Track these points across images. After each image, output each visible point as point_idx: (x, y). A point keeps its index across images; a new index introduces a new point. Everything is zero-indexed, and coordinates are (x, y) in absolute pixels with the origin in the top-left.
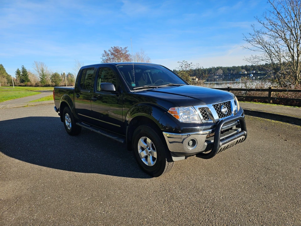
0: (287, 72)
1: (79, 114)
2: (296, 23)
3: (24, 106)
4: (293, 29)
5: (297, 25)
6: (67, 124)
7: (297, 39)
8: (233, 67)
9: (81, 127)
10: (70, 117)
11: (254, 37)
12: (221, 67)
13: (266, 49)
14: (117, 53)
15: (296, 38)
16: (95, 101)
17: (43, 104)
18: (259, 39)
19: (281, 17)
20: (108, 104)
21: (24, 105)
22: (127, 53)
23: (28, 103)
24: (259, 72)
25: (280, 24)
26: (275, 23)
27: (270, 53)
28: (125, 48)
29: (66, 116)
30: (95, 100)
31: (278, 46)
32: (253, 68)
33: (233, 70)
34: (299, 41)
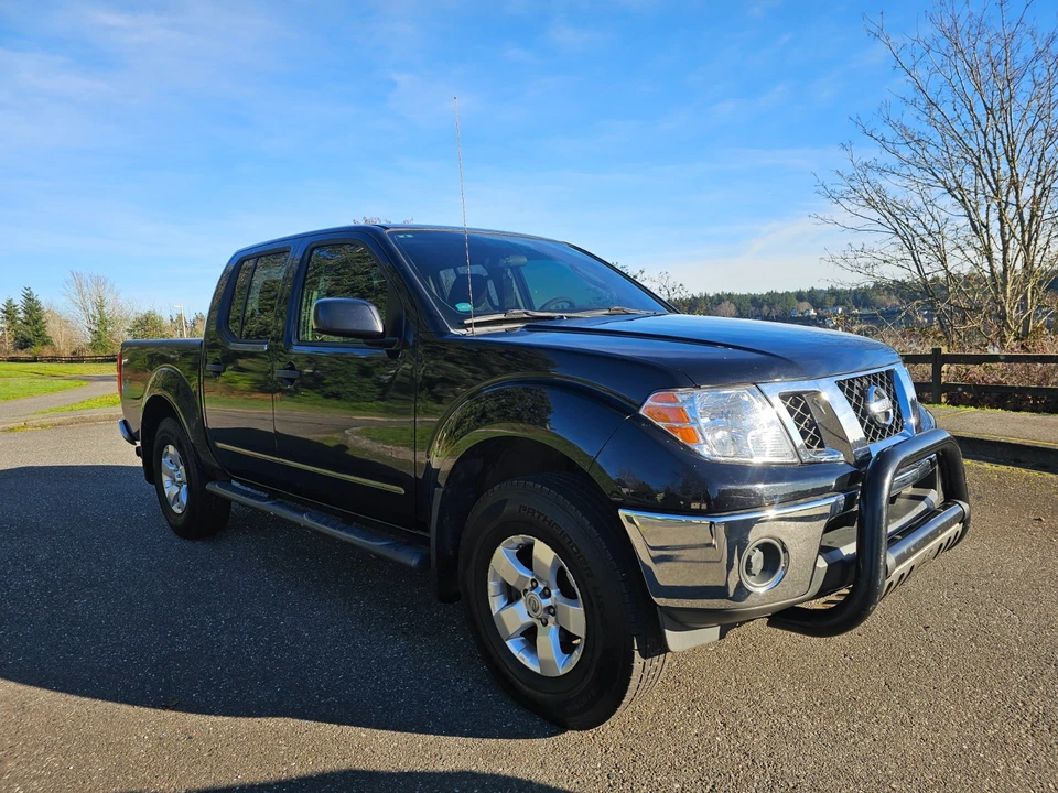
2: (990, 137)
4: (984, 158)
5: (995, 145)
7: (998, 189)
8: (769, 294)
11: (852, 184)
12: (730, 296)
13: (896, 225)
15: (994, 186)
18: (870, 190)
19: (939, 118)
24: (856, 311)
25: (938, 140)
26: (922, 137)
27: (910, 238)
31: (935, 214)
32: (837, 296)
33: (771, 305)
34: (1007, 195)
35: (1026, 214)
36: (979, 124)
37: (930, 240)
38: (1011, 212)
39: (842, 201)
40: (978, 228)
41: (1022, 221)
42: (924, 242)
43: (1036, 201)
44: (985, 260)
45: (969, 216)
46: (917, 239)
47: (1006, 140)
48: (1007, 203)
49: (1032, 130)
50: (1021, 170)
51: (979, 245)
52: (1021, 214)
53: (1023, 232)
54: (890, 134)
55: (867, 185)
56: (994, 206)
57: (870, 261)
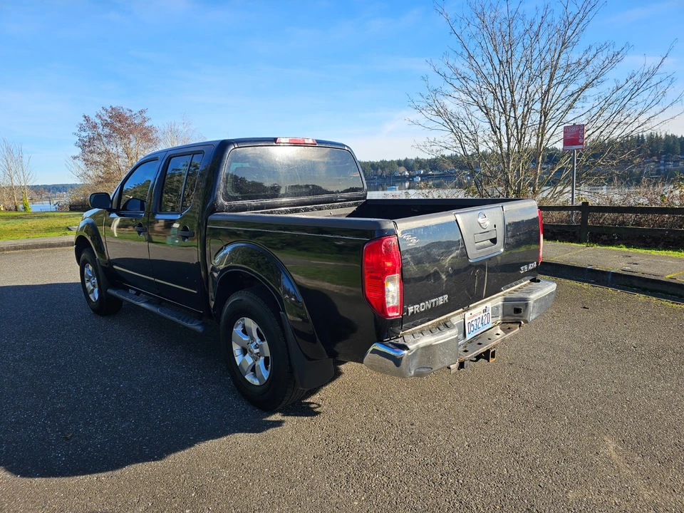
0: (491, 172)
4: (498, 89)
5: (503, 82)
7: (505, 108)
8: (382, 162)
13: (452, 127)
14: (120, 121)
19: (475, 65)
22: (147, 124)
24: (431, 173)
25: (474, 77)
26: (466, 75)
28: (141, 112)
31: (473, 120)
32: (420, 163)
33: (383, 169)
34: (510, 112)
35: (520, 123)
36: (495, 69)
37: (471, 137)
38: (512, 121)
39: (423, 111)
40: (495, 129)
41: (517, 126)
42: (467, 137)
43: (524, 117)
44: (499, 148)
45: (490, 122)
46: (463, 135)
47: (509, 80)
48: (510, 116)
49: (522, 75)
50: (517, 97)
51: (495, 139)
52: (517, 123)
53: (517, 133)
54: (449, 72)
55: (436, 102)
56: (503, 118)
57: (439, 148)
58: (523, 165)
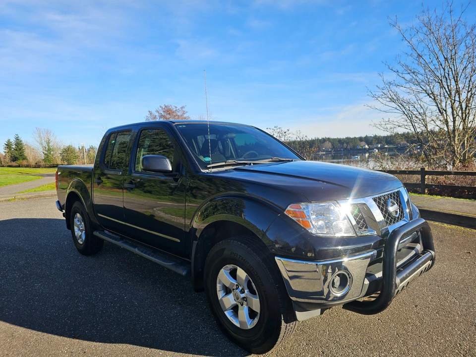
1: (99, 215)
2: (446, 71)
3: (9, 200)
4: (444, 80)
5: (449, 74)
6: (77, 233)
7: (451, 94)
8: (346, 138)
9: (102, 240)
10: (84, 220)
11: (384, 91)
12: (329, 139)
13: (404, 110)
14: (169, 114)
15: (449, 93)
16: (130, 190)
17: (41, 196)
18: (392, 94)
19: (423, 62)
20: (154, 196)
21: (8, 198)
22: (185, 116)
23: (16, 194)
24: (386, 146)
25: (422, 72)
26: (415, 71)
27: (411, 116)
28: (182, 108)
29: (77, 219)
30: (132, 189)
31: (422, 105)
32: (378, 139)
33: (348, 143)
34: (455, 97)
35: (464, 106)
36: (441, 65)
37: (420, 117)
38: (457, 104)
39: (379, 99)
40: (442, 111)
41: (462, 108)
42: (417, 117)
43: (468, 100)
44: (445, 126)
45: (438, 106)
46: (413, 116)
47: (454, 72)
48: (455, 100)
49: (465, 67)
50: (461, 86)
51: (442, 119)
52: (461, 106)
53: (462, 113)
54: (401, 69)
55: (390, 92)
56: (449, 102)
57: (392, 126)
58: (467, 139)
